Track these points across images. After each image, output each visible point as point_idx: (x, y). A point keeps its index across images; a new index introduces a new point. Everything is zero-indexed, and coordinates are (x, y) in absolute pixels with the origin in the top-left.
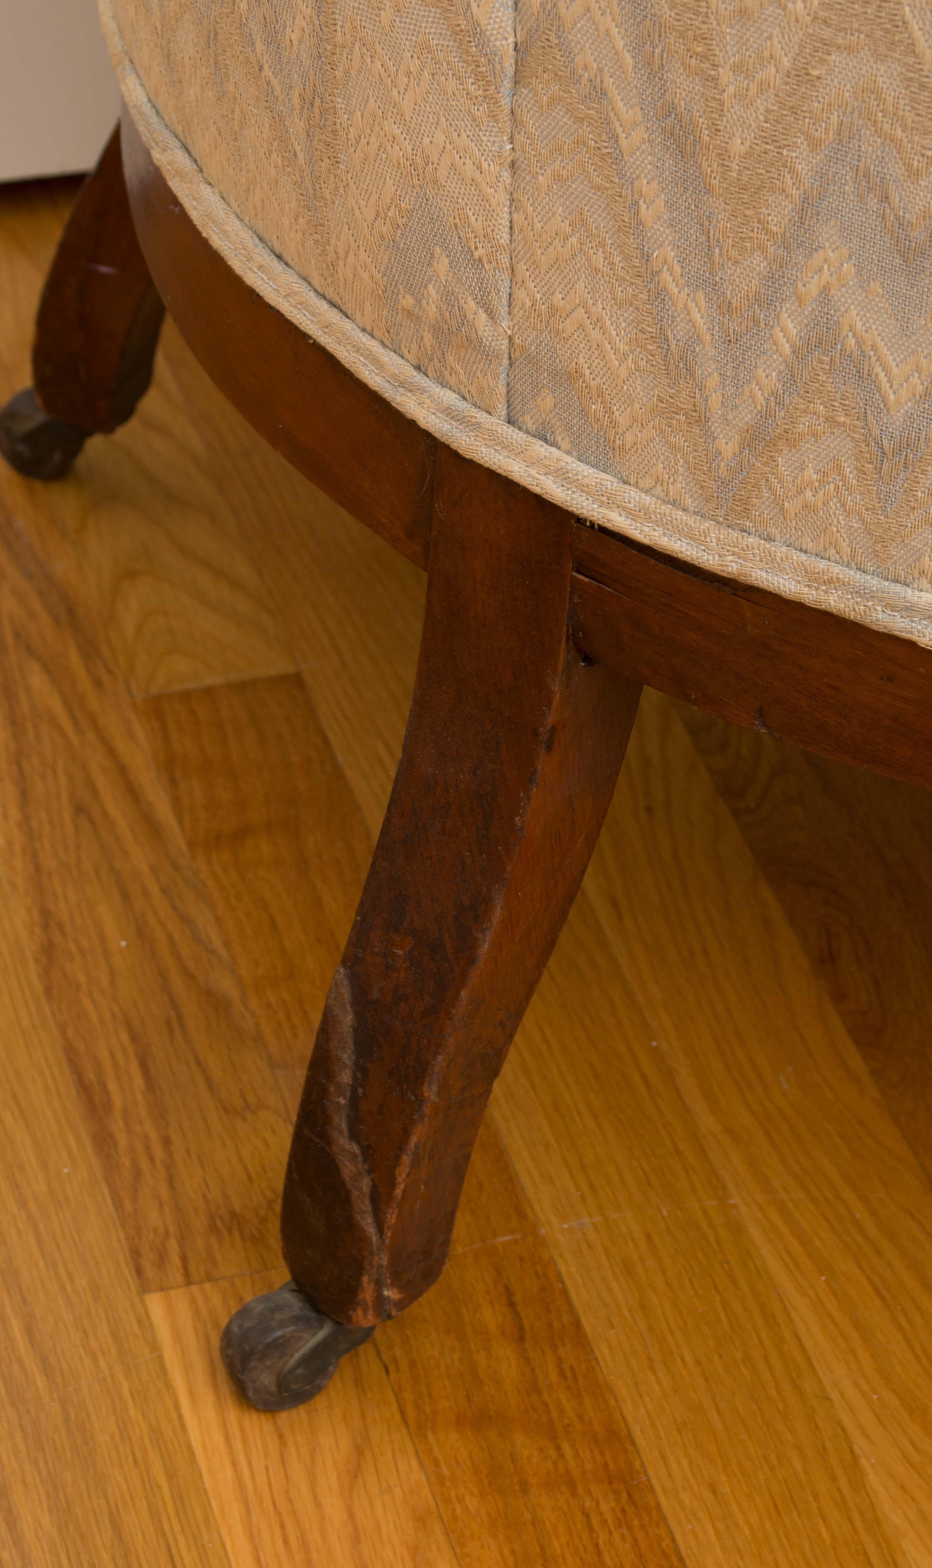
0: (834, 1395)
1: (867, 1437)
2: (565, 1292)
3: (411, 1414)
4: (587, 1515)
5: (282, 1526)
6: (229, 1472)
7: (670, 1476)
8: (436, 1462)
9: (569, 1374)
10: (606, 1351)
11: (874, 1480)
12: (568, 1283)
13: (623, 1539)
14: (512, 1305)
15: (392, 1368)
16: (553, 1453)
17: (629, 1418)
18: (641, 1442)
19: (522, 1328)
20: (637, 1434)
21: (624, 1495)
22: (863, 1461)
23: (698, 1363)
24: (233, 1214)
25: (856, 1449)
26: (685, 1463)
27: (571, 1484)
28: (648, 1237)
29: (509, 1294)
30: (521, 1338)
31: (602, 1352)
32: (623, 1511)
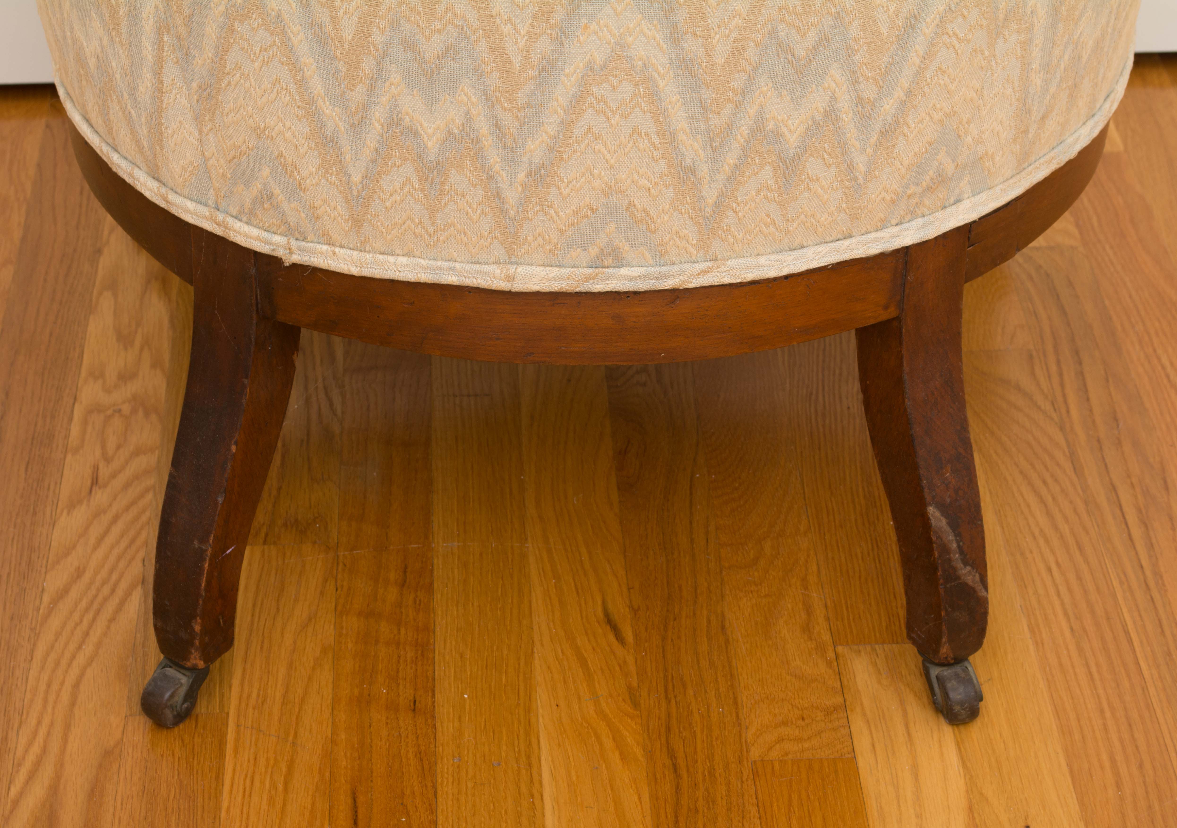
0: (535, 627)
1: (542, 645)
2: (432, 571)
3: (339, 608)
4: (399, 657)
5: (263, 642)
6: (249, 618)
7: (445, 648)
8: (342, 628)
9: (418, 602)
10: (439, 596)
11: (537, 662)
12: (435, 567)
13: (411, 668)
14: (405, 572)
15: (339, 590)
16: (396, 632)
17: (437, 623)
18: (438, 633)
19: (405, 582)
20: (438, 629)
21: (420, 652)
22: (536, 655)
23: (479, 606)
24: (296, 521)
25: (535, 650)
26: (454, 643)
27: (398, 644)
28: (481, 554)
29: (406, 567)
30: (403, 585)
31: (437, 596)
32: (416, 658)
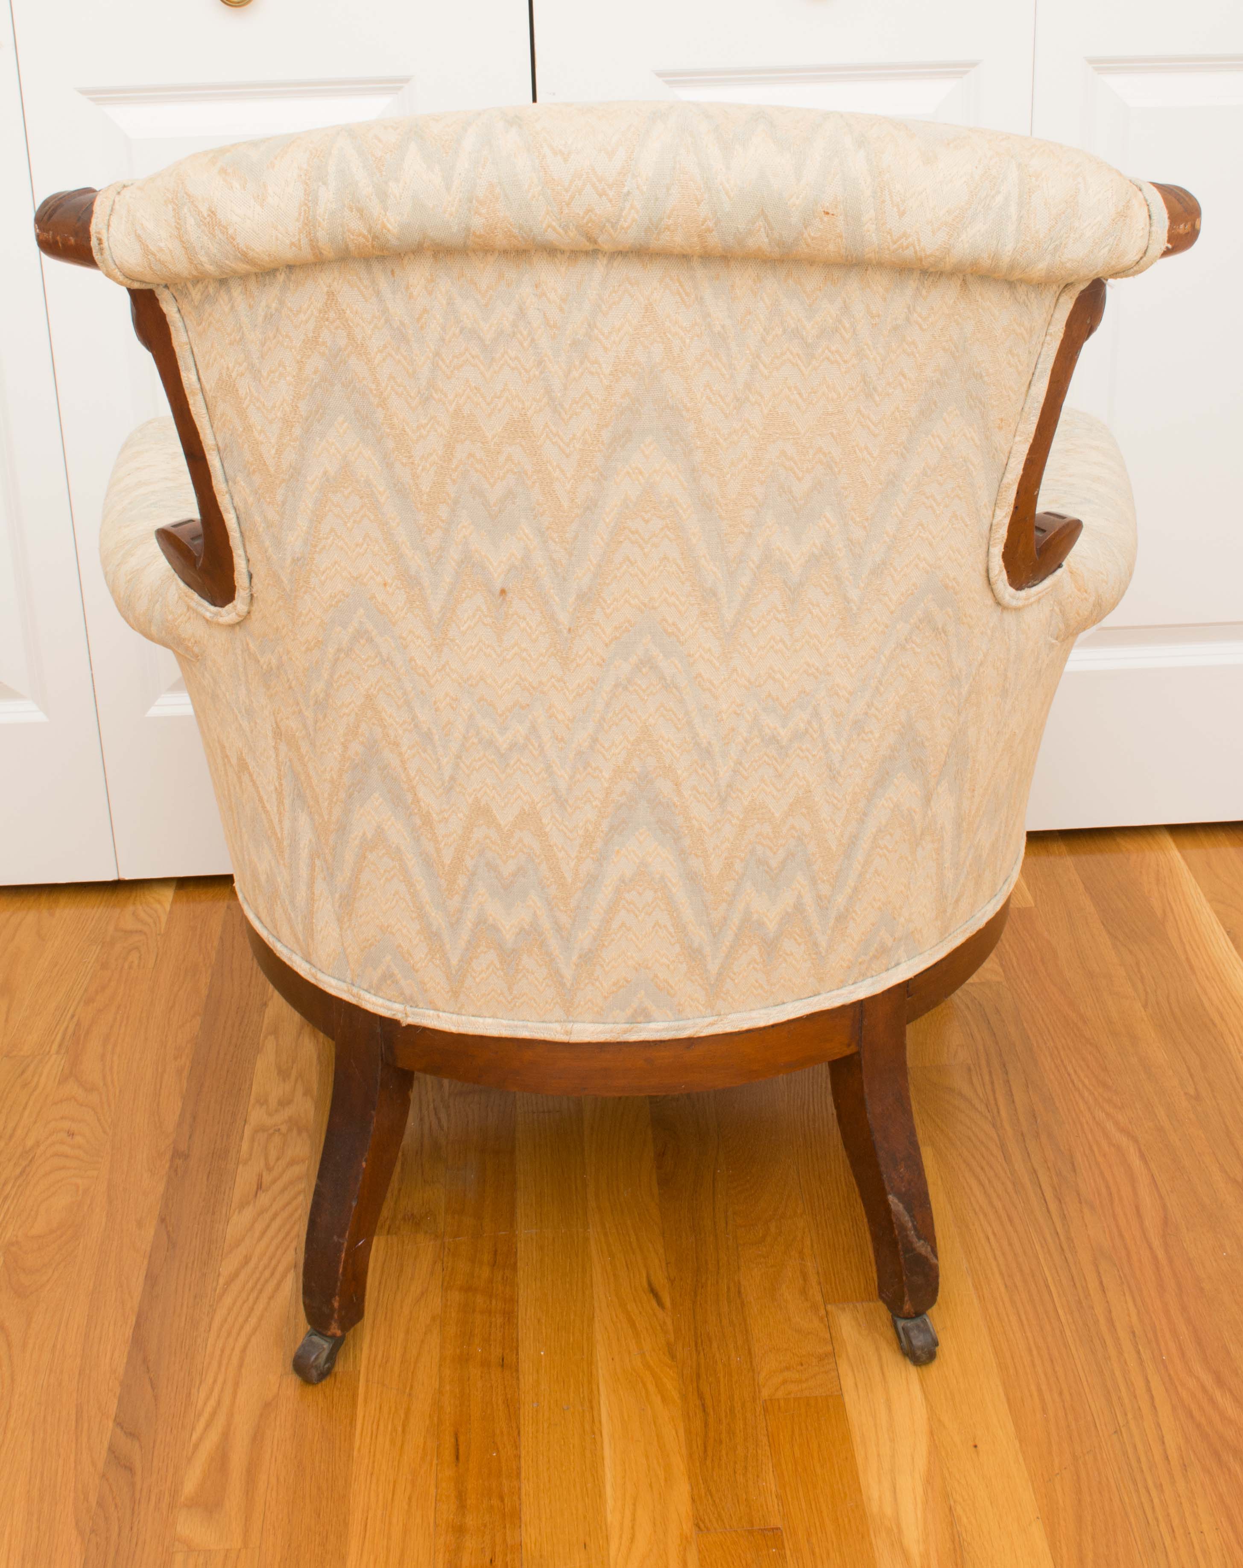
0: (595, 1296)
1: (601, 1310)
2: (516, 1253)
3: (445, 1284)
4: (491, 1323)
5: (386, 1313)
6: (376, 1294)
7: (526, 1315)
8: (447, 1300)
9: (505, 1278)
10: (522, 1273)
11: (597, 1325)
12: (518, 1250)
13: (500, 1331)
14: (495, 1254)
15: (445, 1270)
16: (488, 1303)
17: (520, 1295)
18: (521, 1303)
19: (495, 1262)
20: (520, 1299)
21: (507, 1318)
22: (596, 1319)
23: (552, 1281)
24: (412, 1215)
25: (595, 1315)
26: (533, 1310)
27: (490, 1313)
28: (553, 1239)
29: (496, 1251)
30: (494, 1266)
31: (520, 1273)
32: (504, 1324)
